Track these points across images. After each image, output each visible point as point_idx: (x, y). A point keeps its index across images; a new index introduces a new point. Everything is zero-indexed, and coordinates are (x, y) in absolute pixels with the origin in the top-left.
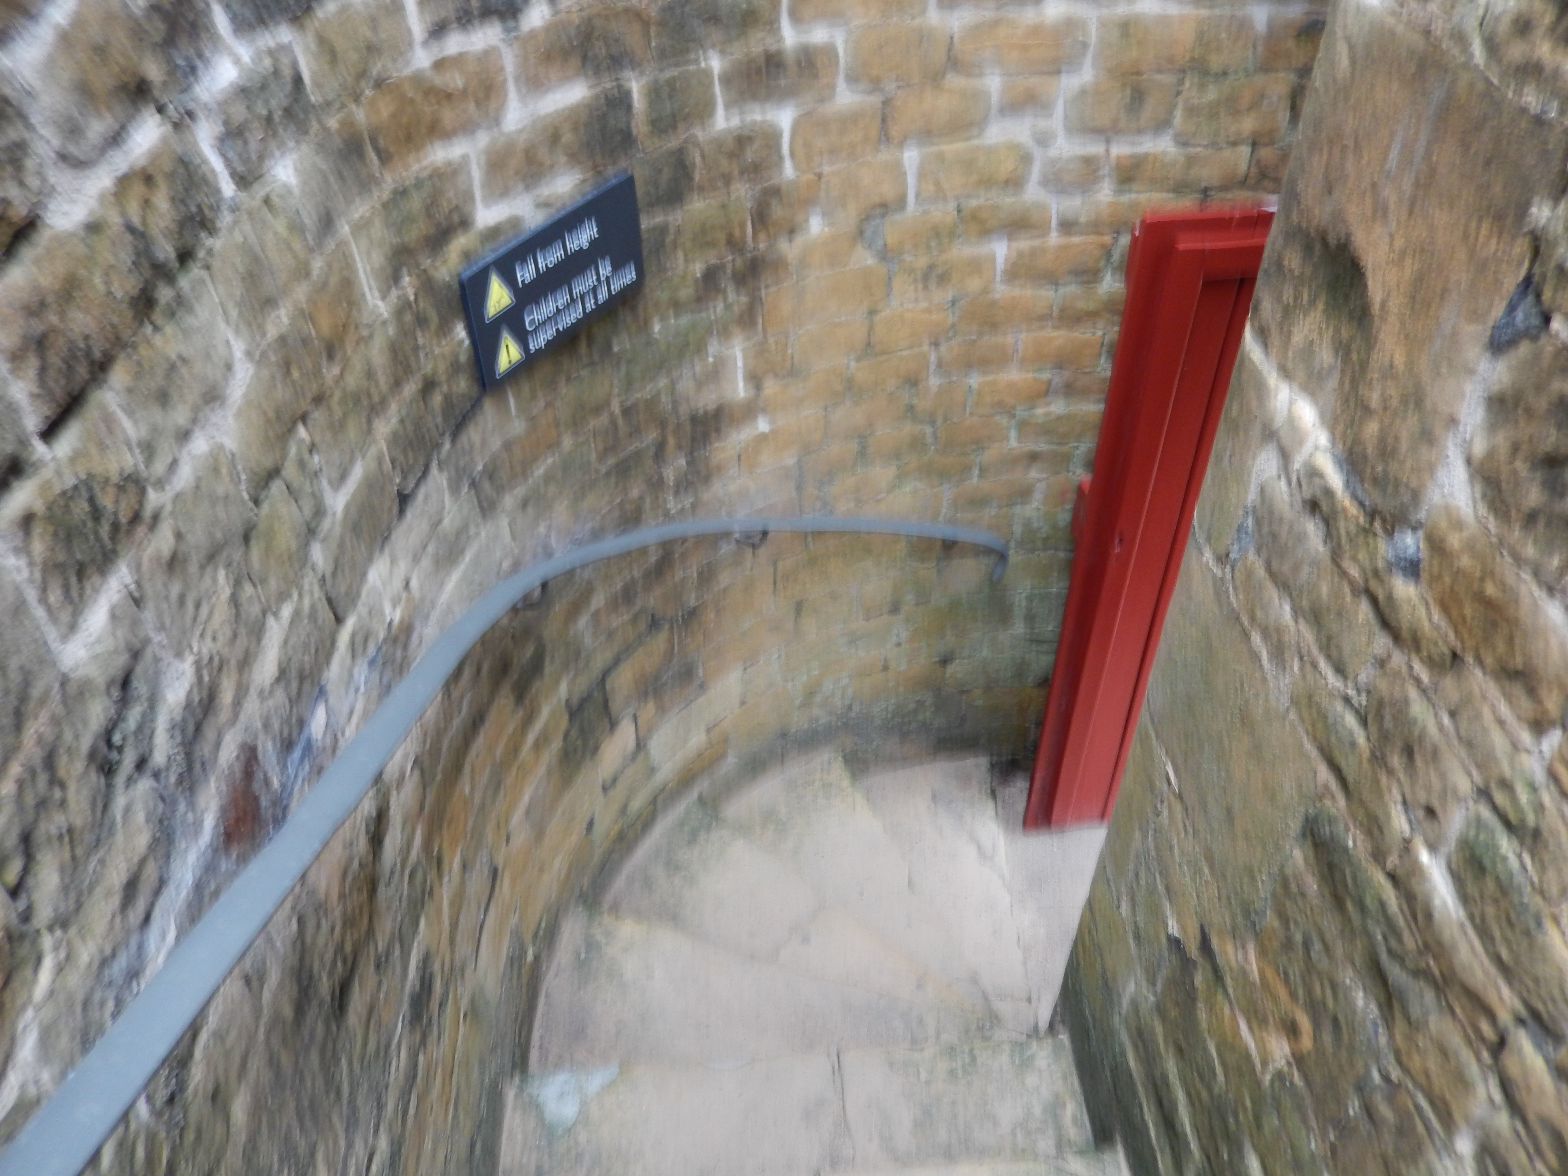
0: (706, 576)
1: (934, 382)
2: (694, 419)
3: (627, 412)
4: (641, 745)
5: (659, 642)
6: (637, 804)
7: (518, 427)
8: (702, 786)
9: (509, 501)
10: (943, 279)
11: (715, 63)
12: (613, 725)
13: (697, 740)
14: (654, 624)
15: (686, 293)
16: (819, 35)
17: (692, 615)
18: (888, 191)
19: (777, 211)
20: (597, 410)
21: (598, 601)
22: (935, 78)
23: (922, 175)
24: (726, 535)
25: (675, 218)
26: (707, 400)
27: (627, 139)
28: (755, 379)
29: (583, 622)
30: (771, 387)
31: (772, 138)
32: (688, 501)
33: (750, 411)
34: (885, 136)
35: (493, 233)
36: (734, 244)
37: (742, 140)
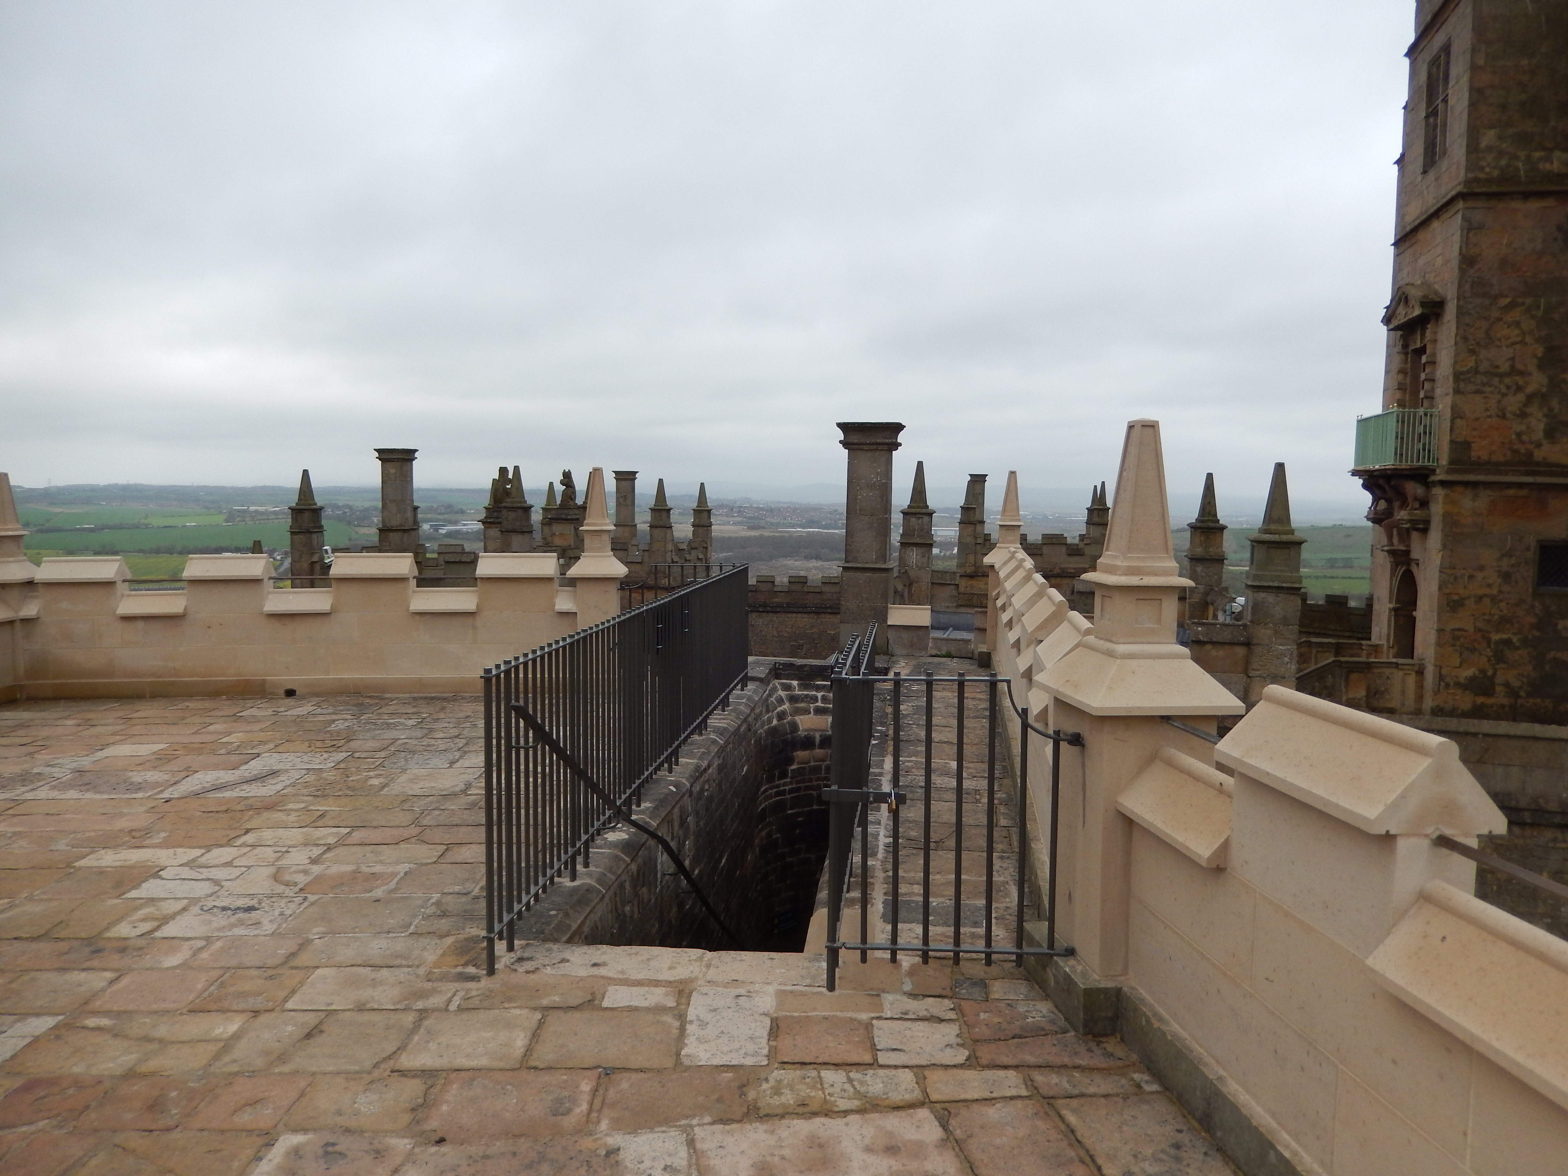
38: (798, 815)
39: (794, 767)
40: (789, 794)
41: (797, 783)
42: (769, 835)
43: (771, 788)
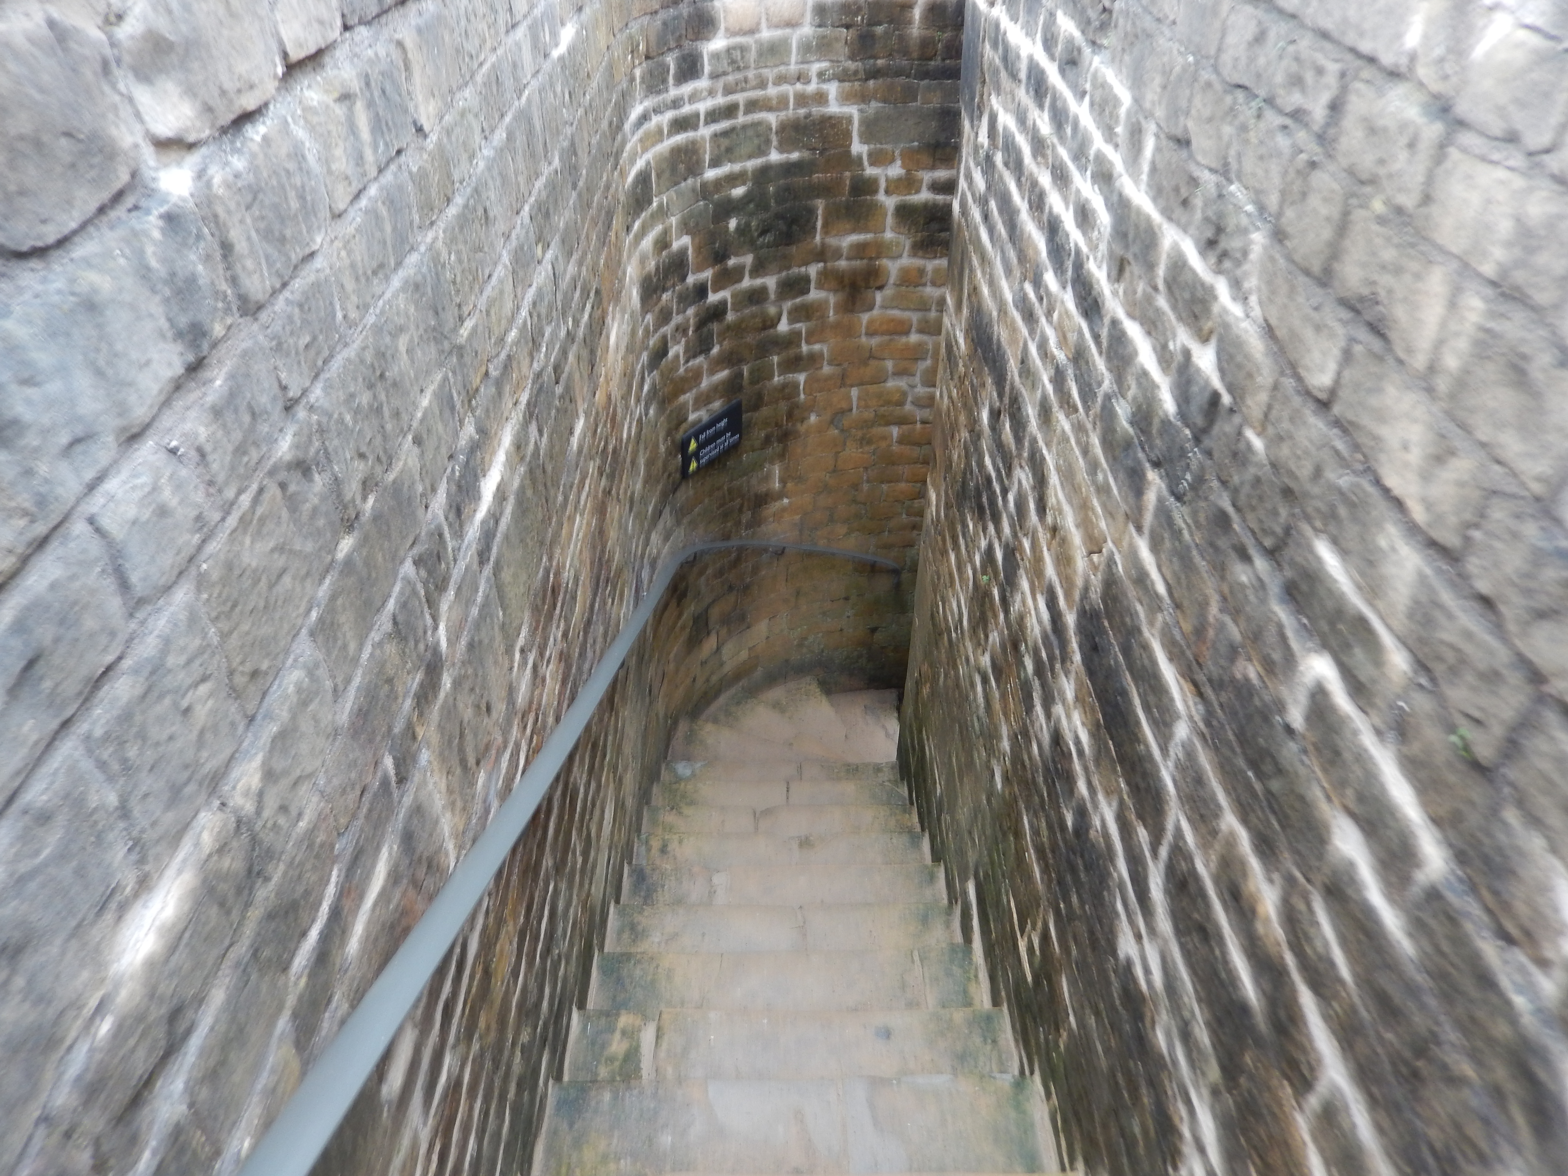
0: (756, 570)
1: (865, 487)
2: (756, 495)
3: (730, 491)
4: (718, 649)
5: (732, 598)
6: (714, 679)
7: (691, 492)
8: (744, 682)
9: (685, 521)
10: (869, 442)
11: (776, 359)
12: (708, 634)
13: (744, 655)
14: (731, 588)
15: (757, 444)
16: (817, 347)
17: (747, 588)
18: (844, 405)
19: (796, 412)
20: (718, 489)
21: (709, 571)
22: (865, 362)
23: (859, 398)
24: (766, 550)
25: (756, 415)
26: (763, 489)
27: (740, 388)
28: (783, 481)
29: (703, 579)
30: (789, 485)
31: (796, 386)
32: (750, 532)
33: (780, 495)
34: (843, 384)
35: (694, 424)
36: (778, 425)
37: (784, 386)
38: (732, 180)
39: (717, 44)
40: (707, 123)
41: (728, 90)
42: (662, 243)
43: (657, 111)
